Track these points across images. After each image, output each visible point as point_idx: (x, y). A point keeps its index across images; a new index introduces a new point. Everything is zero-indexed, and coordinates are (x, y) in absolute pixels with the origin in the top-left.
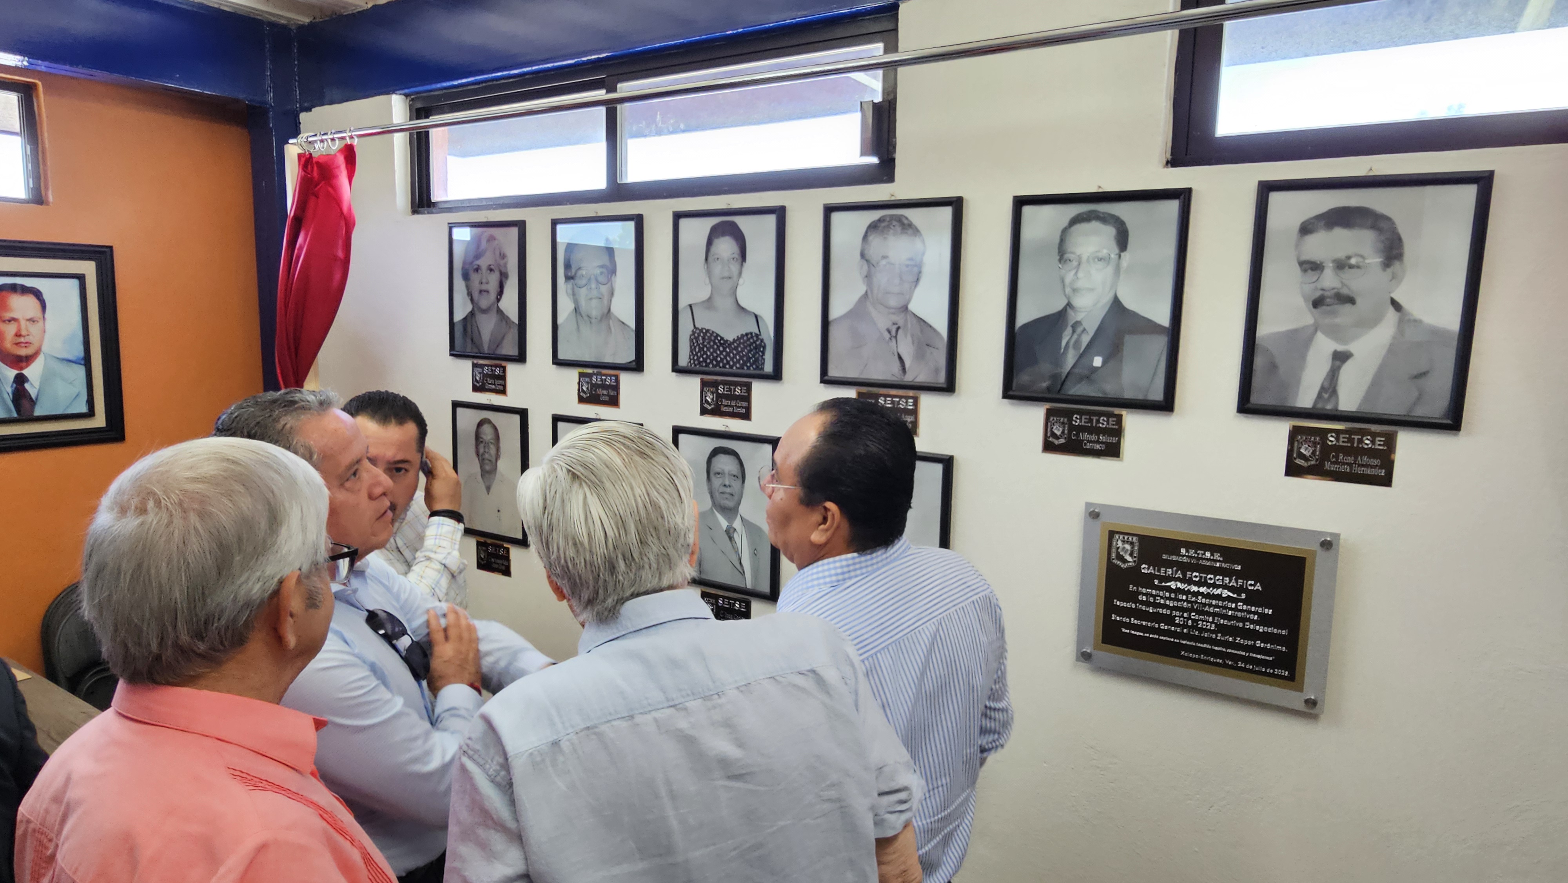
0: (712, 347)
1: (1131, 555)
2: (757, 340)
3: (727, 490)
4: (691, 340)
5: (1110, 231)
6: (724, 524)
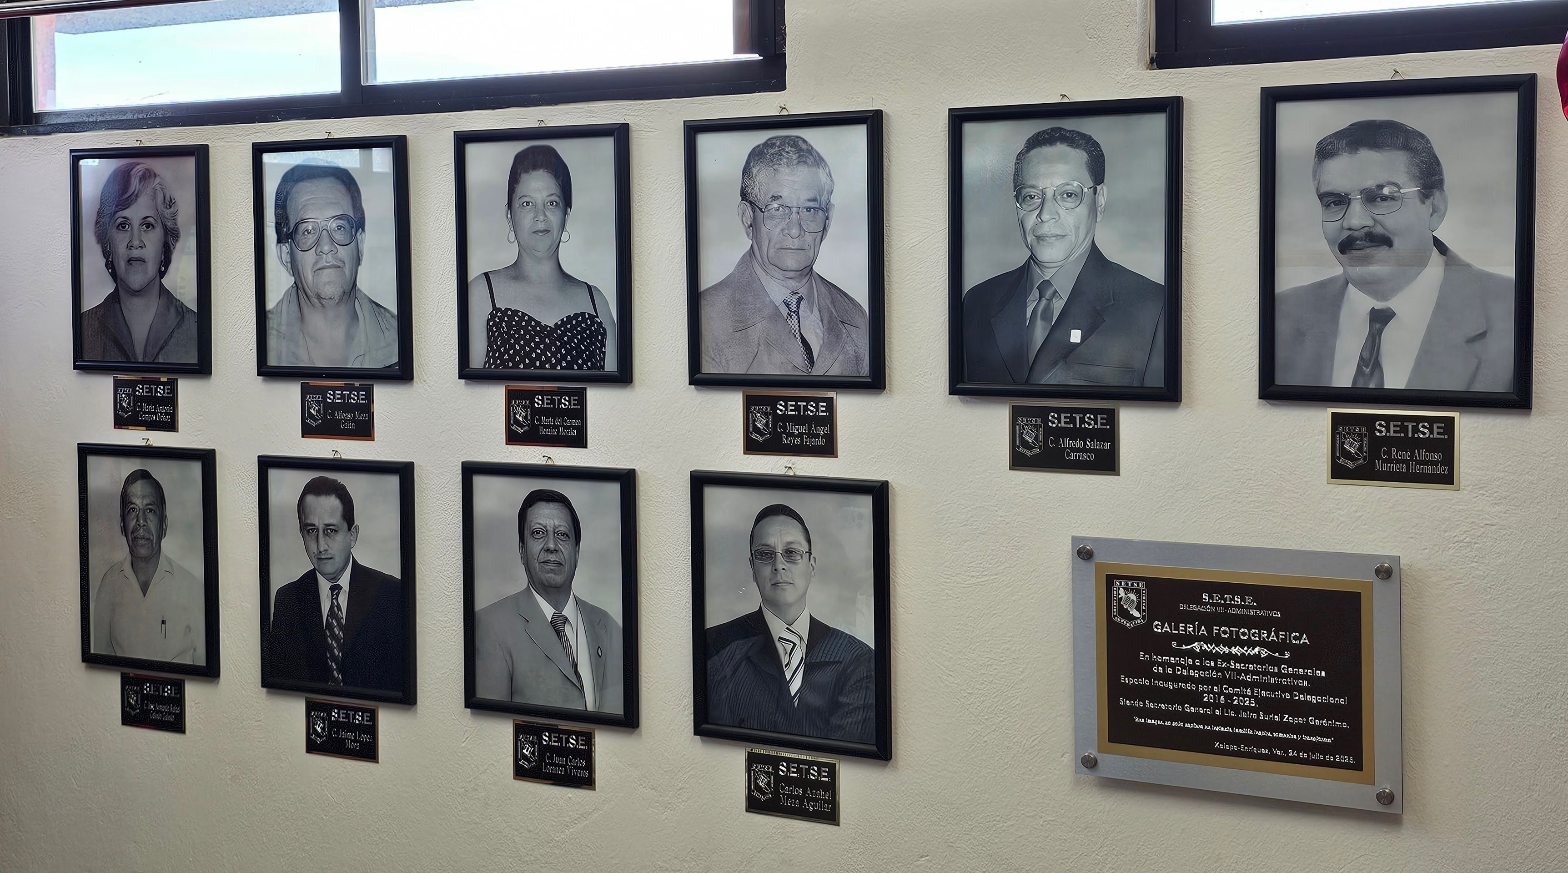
0: (522, 337)
1: (1138, 608)
2: (593, 324)
3: (552, 557)
4: (489, 329)
5: (1079, 157)
6: (548, 611)
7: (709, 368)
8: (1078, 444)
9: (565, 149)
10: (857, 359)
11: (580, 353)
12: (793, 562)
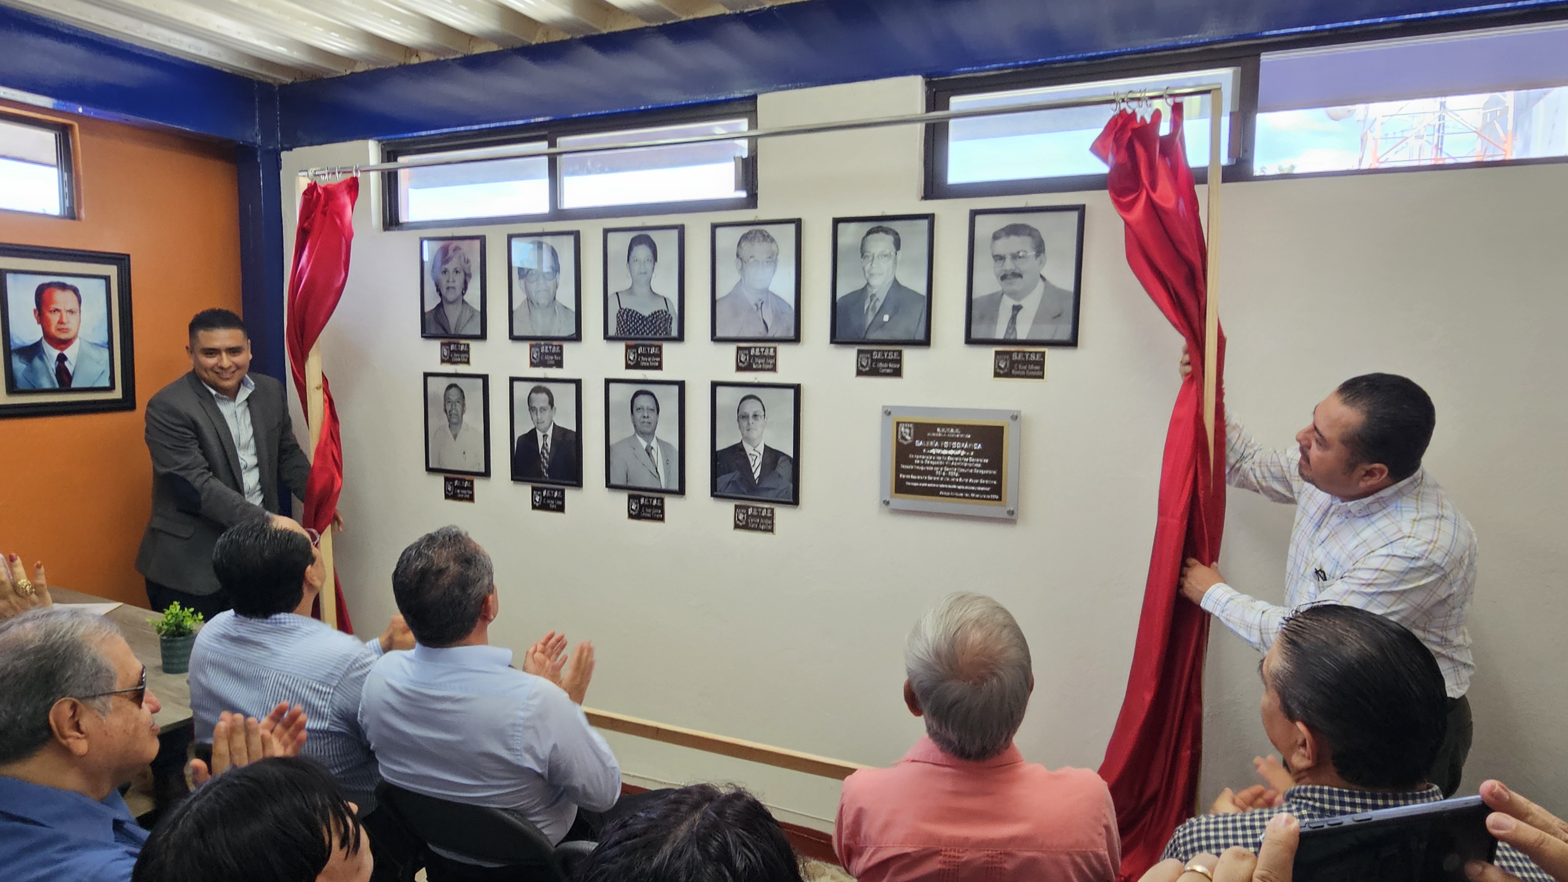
0: (634, 321)
1: (910, 436)
2: (666, 315)
3: (646, 420)
4: (618, 317)
5: (890, 238)
6: (644, 444)
7: (719, 334)
8: (886, 365)
9: (653, 235)
10: (789, 329)
11: (660, 328)
12: (757, 420)
